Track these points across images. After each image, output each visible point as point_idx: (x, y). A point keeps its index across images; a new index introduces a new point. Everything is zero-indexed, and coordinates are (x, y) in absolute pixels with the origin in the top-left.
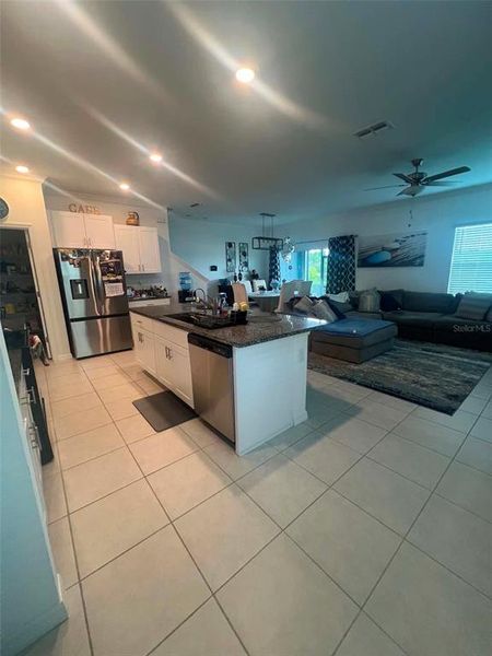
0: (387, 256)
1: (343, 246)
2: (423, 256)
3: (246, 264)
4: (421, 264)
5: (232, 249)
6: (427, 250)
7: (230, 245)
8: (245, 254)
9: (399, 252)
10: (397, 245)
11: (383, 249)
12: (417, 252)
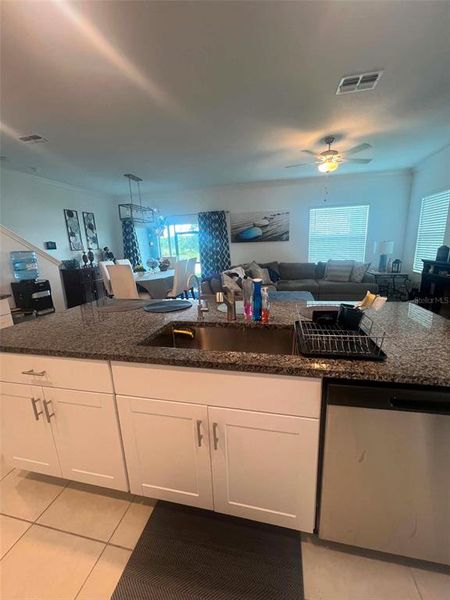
0: (258, 232)
1: (215, 221)
2: (287, 232)
3: (95, 240)
4: (287, 239)
5: (74, 219)
6: (290, 227)
7: (70, 214)
8: (91, 227)
9: (269, 228)
10: (266, 222)
11: (255, 225)
12: (283, 229)
